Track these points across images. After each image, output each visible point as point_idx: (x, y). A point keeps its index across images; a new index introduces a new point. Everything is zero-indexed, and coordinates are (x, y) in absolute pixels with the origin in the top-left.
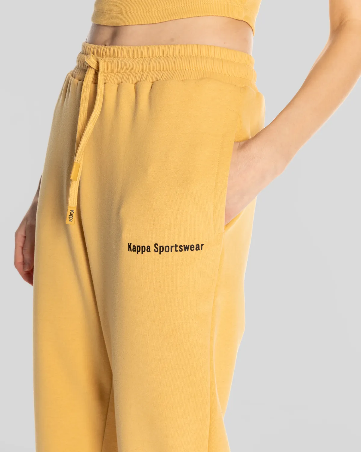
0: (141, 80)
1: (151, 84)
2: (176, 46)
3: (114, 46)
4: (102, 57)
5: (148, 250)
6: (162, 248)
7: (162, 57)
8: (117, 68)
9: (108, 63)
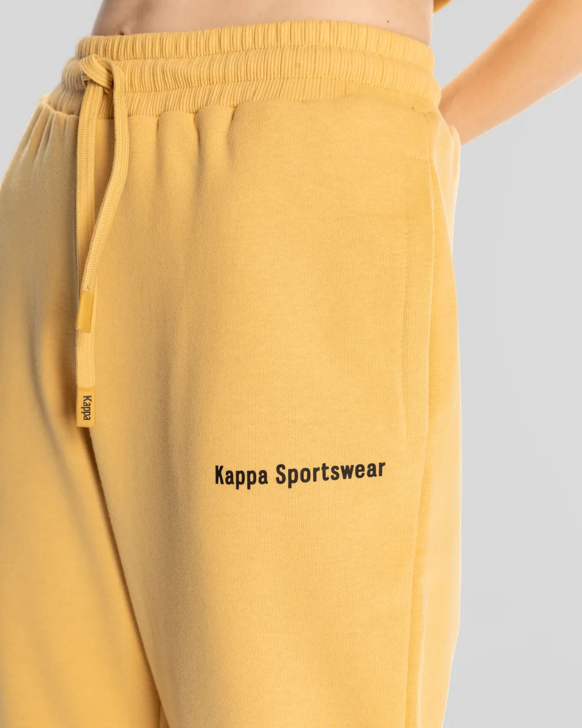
0: (207, 102)
1: (231, 111)
2: (281, 24)
3: (144, 35)
4: (118, 59)
5: (263, 480)
6: (293, 474)
7: (252, 52)
8: (154, 80)
9: (131, 72)
